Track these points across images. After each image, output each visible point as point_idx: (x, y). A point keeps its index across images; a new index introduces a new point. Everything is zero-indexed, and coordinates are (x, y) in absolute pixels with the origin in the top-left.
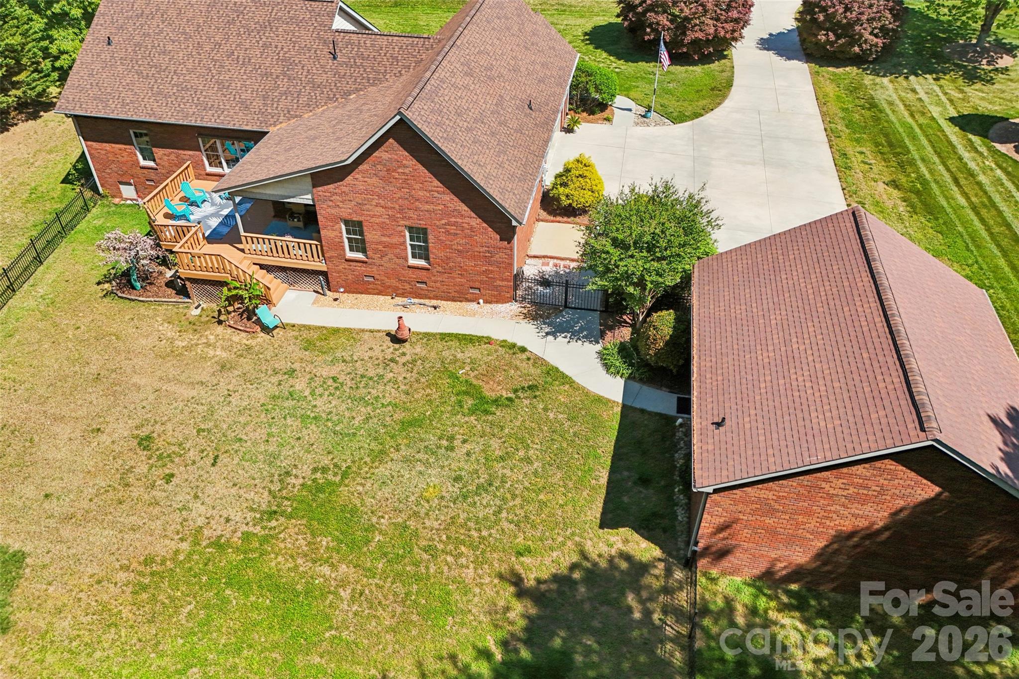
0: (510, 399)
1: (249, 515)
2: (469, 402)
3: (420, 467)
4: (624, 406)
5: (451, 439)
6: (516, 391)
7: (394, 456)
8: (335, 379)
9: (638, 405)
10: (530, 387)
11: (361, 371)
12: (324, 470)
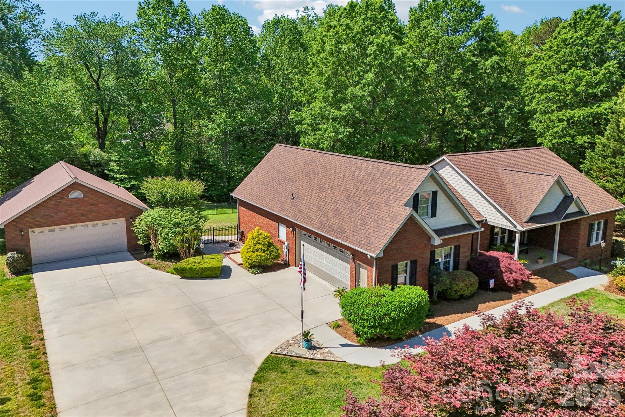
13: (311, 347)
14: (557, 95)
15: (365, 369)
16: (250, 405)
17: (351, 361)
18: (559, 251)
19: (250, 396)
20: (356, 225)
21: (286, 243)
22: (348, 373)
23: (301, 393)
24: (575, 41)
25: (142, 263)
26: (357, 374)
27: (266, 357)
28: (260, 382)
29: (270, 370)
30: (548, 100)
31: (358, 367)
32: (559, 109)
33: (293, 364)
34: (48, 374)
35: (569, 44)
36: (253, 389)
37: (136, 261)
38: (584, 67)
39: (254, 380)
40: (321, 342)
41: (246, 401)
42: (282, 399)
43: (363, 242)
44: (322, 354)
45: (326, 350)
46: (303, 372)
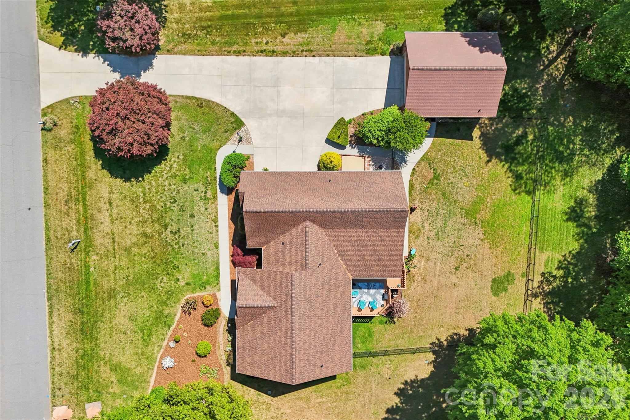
0: (434, 170)
1: (477, 229)
2: (435, 181)
3: (459, 190)
4: (434, 137)
5: (449, 184)
6: (431, 168)
7: (455, 198)
8: (430, 224)
9: (434, 133)
10: (429, 164)
11: (427, 217)
12: (462, 215)
15: (218, 147)
16: (221, 106)
19: (225, 108)
22: (219, 141)
23: (218, 121)
26: (217, 143)
27: (245, 123)
28: (231, 114)
29: (236, 120)
31: (221, 146)
36: (228, 110)
39: (233, 113)
41: (224, 106)
42: (218, 115)
44: (235, 141)
45: (236, 143)
46: (228, 128)
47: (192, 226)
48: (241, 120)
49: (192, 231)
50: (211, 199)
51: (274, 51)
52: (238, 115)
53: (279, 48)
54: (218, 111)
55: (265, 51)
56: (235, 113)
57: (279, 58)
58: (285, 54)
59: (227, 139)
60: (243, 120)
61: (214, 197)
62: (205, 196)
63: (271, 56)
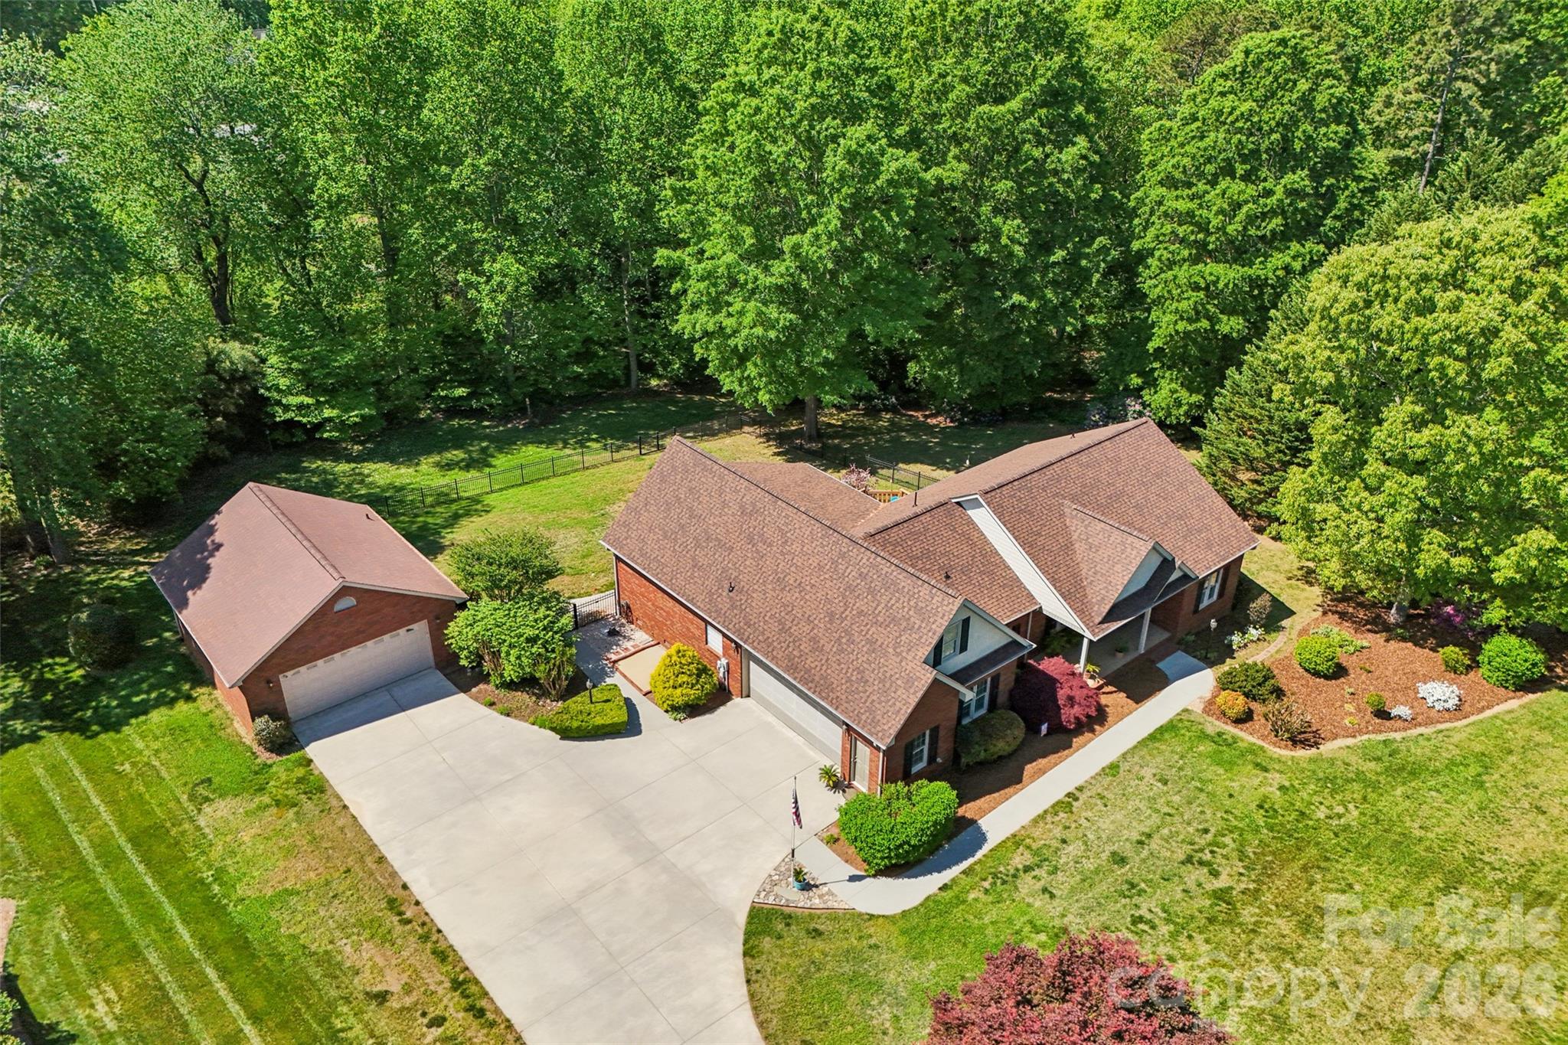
13: (807, 887)
14: (1192, 232)
15: (881, 920)
16: (752, 996)
17: (863, 907)
18: (1151, 621)
19: (748, 981)
20: (849, 680)
21: (724, 661)
22: (860, 930)
23: (808, 971)
24: (1237, 120)
25: (476, 699)
26: (872, 930)
27: (747, 909)
28: (753, 957)
29: (760, 933)
30: (1175, 237)
31: (872, 916)
32: (1195, 260)
33: (788, 919)
34: (467, 969)
35: (1225, 123)
36: (748, 970)
37: (462, 695)
38: (1246, 178)
39: (745, 954)
40: (815, 875)
41: (744, 989)
42: (789, 982)
43: (864, 717)
44: (821, 897)
45: (824, 889)
46: (803, 933)
47: (1140, 842)
48: (749, 923)
49: (1149, 836)
50: (1028, 847)
51: (457, 985)
52: (741, 938)
53: (436, 978)
54: (777, 992)
55: (470, 1008)
56: (740, 949)
57: (469, 958)
58: (444, 955)
59: (834, 915)
60: (742, 918)
61: (1018, 845)
62: (1039, 866)
63: (477, 982)
